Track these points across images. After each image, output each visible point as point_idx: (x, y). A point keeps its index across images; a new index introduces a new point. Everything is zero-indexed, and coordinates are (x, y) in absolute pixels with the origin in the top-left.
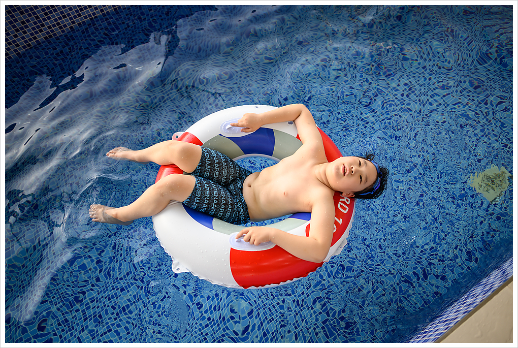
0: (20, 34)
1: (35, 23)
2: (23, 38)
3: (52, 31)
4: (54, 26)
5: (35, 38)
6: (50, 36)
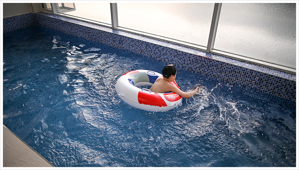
0: (154, 55)
1: (159, 55)
3: (162, 60)
4: (163, 59)
5: (157, 58)
6: (160, 61)
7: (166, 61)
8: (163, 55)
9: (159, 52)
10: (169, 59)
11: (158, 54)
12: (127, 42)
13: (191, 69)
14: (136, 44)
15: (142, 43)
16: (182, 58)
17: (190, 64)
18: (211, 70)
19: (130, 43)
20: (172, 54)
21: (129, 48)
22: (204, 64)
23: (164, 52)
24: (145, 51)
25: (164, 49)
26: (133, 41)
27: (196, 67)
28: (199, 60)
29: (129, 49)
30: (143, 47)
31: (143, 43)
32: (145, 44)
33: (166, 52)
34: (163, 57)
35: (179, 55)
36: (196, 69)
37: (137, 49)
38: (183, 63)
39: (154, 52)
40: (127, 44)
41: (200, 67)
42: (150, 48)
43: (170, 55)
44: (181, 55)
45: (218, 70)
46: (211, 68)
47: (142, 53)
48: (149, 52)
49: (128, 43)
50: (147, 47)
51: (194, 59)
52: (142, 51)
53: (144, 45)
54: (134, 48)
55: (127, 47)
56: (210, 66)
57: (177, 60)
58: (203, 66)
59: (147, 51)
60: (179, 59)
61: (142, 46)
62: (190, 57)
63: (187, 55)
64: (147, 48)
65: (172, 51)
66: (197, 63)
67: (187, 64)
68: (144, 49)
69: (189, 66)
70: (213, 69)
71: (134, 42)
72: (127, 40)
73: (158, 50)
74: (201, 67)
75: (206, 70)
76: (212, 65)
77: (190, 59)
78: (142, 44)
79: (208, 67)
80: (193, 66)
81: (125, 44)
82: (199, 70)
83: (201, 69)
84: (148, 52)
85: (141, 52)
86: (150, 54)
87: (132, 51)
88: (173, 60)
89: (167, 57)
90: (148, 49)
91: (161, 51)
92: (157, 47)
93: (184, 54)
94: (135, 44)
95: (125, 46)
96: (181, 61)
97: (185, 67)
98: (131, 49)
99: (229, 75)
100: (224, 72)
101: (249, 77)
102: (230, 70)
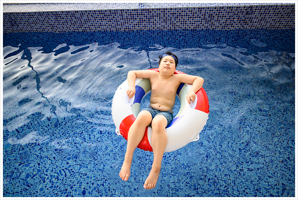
0: (72, 26)
1: (80, 24)
2: (73, 28)
3: (86, 29)
5: (78, 29)
6: (85, 31)
7: (92, 29)
8: (85, 22)
9: (78, 20)
10: (95, 25)
11: (78, 24)
12: (23, 20)
13: (129, 29)
14: (39, 19)
15: (47, 15)
16: (112, 19)
17: (126, 23)
18: (153, 22)
19: (28, 19)
20: (97, 18)
21: (31, 27)
22: (142, 19)
23: (85, 17)
24: (58, 24)
25: (83, 14)
26: (32, 15)
27: (134, 25)
28: (135, 15)
29: (32, 29)
30: (52, 21)
31: (49, 15)
32: (53, 15)
33: (88, 18)
34: (87, 26)
35: (107, 15)
36: (135, 27)
37: (44, 25)
38: (115, 25)
39: (71, 22)
40: (25, 23)
41: (138, 23)
42: (63, 18)
43: (95, 20)
44: (109, 15)
45: (162, 20)
46: (152, 20)
47: (54, 28)
48: (64, 24)
49: (26, 21)
50: (57, 19)
51: (129, 15)
52: (53, 26)
53: (52, 17)
54: (38, 26)
55: (27, 27)
56: (151, 18)
57: (107, 23)
58: (142, 21)
59: (60, 24)
60: (108, 21)
61: (49, 19)
62: (122, 15)
63: (117, 13)
64: (58, 21)
65: (95, 14)
66: (134, 19)
67: (122, 25)
68: (55, 23)
69: (124, 27)
70: (155, 20)
71: (34, 17)
72: (21, 18)
73: (76, 18)
74: (141, 23)
75: (147, 24)
76: (153, 16)
77: (122, 17)
78: (48, 17)
79: (149, 20)
80: (130, 25)
81: (21, 24)
82: (139, 27)
83: (141, 25)
84: (62, 24)
85: (51, 28)
86: (66, 26)
87: (37, 30)
88: (101, 25)
89: (92, 24)
90: (60, 21)
91: (80, 18)
92: (72, 14)
93: (113, 13)
94: (37, 19)
95: (23, 27)
96: (113, 23)
97: (120, 29)
98: (36, 29)
99: (175, 22)
100: (168, 20)
101: (198, 17)
102: (175, 16)
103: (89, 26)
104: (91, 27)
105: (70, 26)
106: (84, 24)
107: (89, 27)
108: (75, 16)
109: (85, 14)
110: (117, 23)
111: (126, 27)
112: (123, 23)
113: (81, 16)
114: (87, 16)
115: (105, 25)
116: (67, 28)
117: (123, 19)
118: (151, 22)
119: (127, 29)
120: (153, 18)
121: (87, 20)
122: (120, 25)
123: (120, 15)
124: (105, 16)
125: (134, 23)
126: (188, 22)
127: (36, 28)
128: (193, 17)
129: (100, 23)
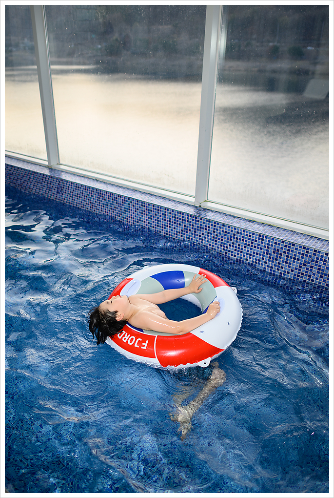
7: (129, 222)
9: (119, 206)
10: (134, 218)
12: (69, 189)
13: (169, 235)
14: (83, 193)
15: (91, 191)
16: (153, 217)
17: (167, 226)
18: (200, 236)
19: (74, 191)
20: (138, 209)
21: (73, 199)
22: (187, 227)
23: (126, 206)
24: (98, 205)
25: (125, 201)
26: (79, 187)
27: (177, 232)
28: (180, 219)
29: (73, 202)
30: (94, 199)
31: (93, 191)
32: (97, 193)
33: (129, 207)
35: (149, 210)
36: (177, 234)
37: (85, 201)
38: (155, 225)
39: (111, 206)
40: (69, 194)
41: (182, 231)
42: (105, 200)
43: (136, 211)
44: (151, 211)
45: (211, 237)
46: (198, 233)
47: (93, 208)
49: (70, 192)
50: (99, 198)
52: (92, 205)
53: (95, 195)
54: (80, 200)
55: (69, 198)
56: (198, 230)
57: (147, 220)
58: (187, 229)
60: (149, 218)
61: (92, 196)
62: (165, 215)
63: (161, 211)
65: (138, 204)
66: (177, 224)
67: (162, 227)
70: (203, 234)
71: (79, 190)
72: (68, 187)
73: (117, 203)
75: (192, 236)
76: (201, 228)
77: (165, 217)
78: (92, 193)
79: (195, 232)
80: (172, 230)
81: (66, 193)
82: (182, 236)
83: (184, 234)
84: (101, 206)
86: (105, 209)
87: (77, 205)
88: (140, 220)
89: (131, 215)
90: (101, 201)
91: (121, 204)
92: (115, 198)
93: (156, 209)
94: (81, 193)
95: (66, 197)
96: (153, 222)
97: (160, 232)
99: (227, 245)
100: (219, 239)
101: (258, 248)
102: (228, 236)
103: (127, 216)
104: (129, 219)
105: (109, 211)
106: (123, 213)
107: (127, 219)
108: (117, 201)
109: (127, 201)
110: (158, 223)
111: (167, 231)
112: (165, 225)
113: (123, 202)
114: (129, 204)
115: (144, 222)
116: (105, 212)
117: (165, 220)
118: (197, 235)
119: (167, 234)
120: (200, 231)
121: (127, 209)
122: (160, 227)
123: (163, 214)
124: (147, 209)
125: (177, 229)
126: (245, 250)
127: (77, 202)
128: (252, 246)
129: (140, 218)
